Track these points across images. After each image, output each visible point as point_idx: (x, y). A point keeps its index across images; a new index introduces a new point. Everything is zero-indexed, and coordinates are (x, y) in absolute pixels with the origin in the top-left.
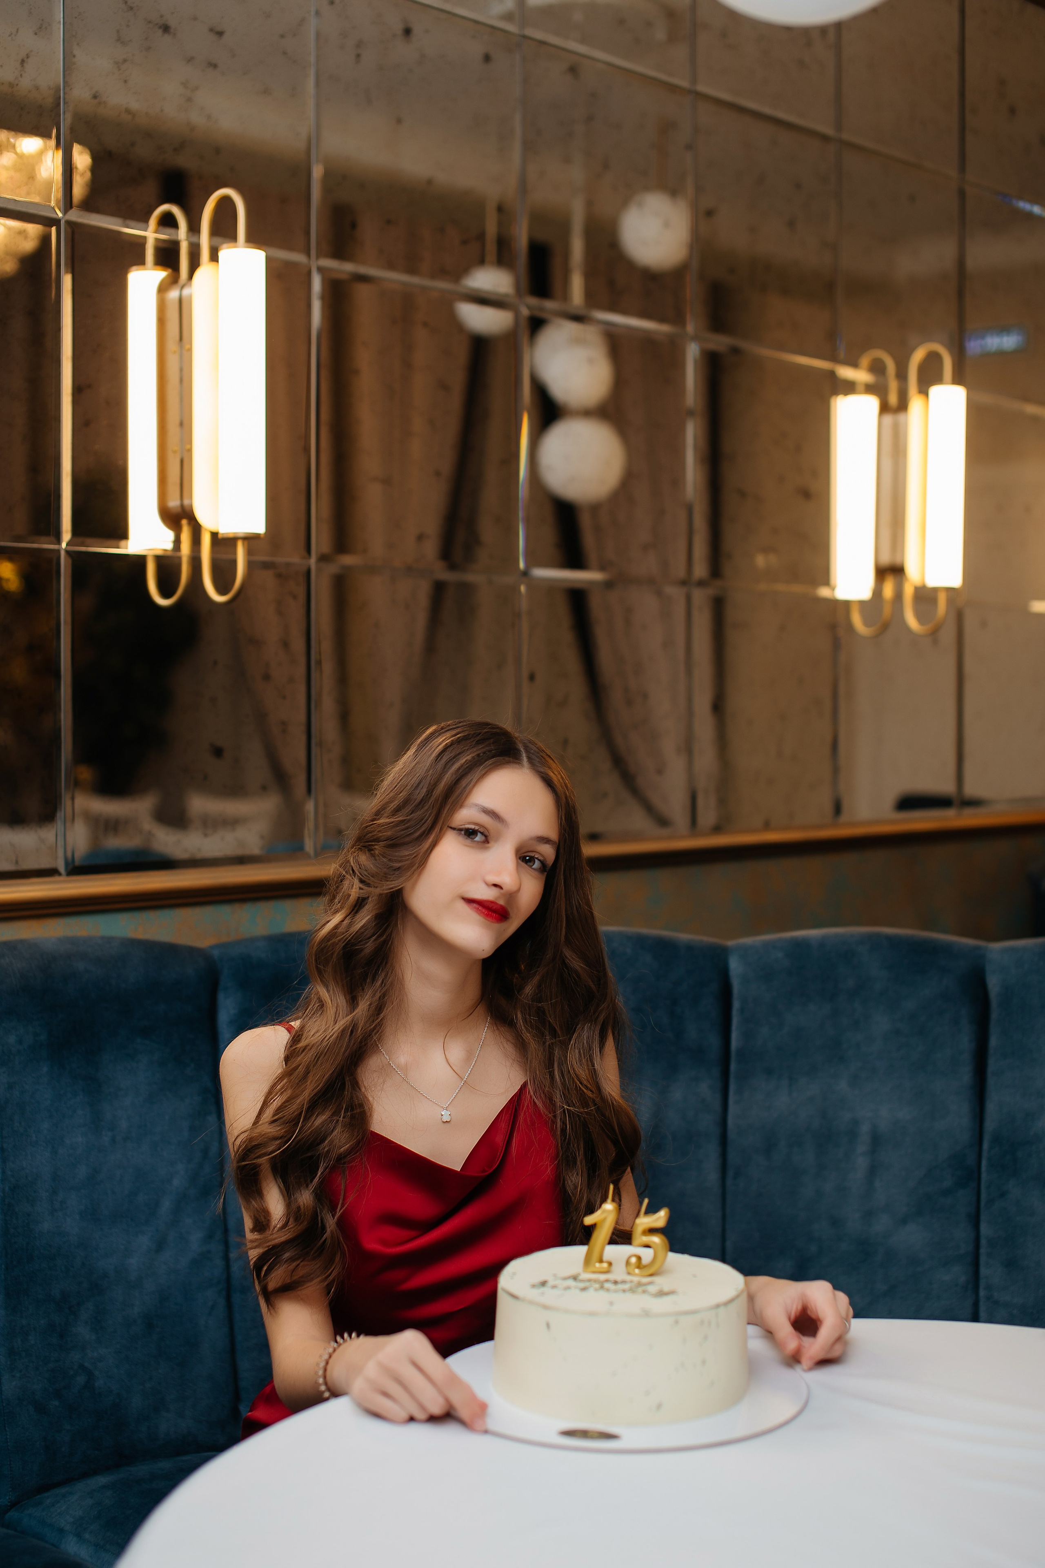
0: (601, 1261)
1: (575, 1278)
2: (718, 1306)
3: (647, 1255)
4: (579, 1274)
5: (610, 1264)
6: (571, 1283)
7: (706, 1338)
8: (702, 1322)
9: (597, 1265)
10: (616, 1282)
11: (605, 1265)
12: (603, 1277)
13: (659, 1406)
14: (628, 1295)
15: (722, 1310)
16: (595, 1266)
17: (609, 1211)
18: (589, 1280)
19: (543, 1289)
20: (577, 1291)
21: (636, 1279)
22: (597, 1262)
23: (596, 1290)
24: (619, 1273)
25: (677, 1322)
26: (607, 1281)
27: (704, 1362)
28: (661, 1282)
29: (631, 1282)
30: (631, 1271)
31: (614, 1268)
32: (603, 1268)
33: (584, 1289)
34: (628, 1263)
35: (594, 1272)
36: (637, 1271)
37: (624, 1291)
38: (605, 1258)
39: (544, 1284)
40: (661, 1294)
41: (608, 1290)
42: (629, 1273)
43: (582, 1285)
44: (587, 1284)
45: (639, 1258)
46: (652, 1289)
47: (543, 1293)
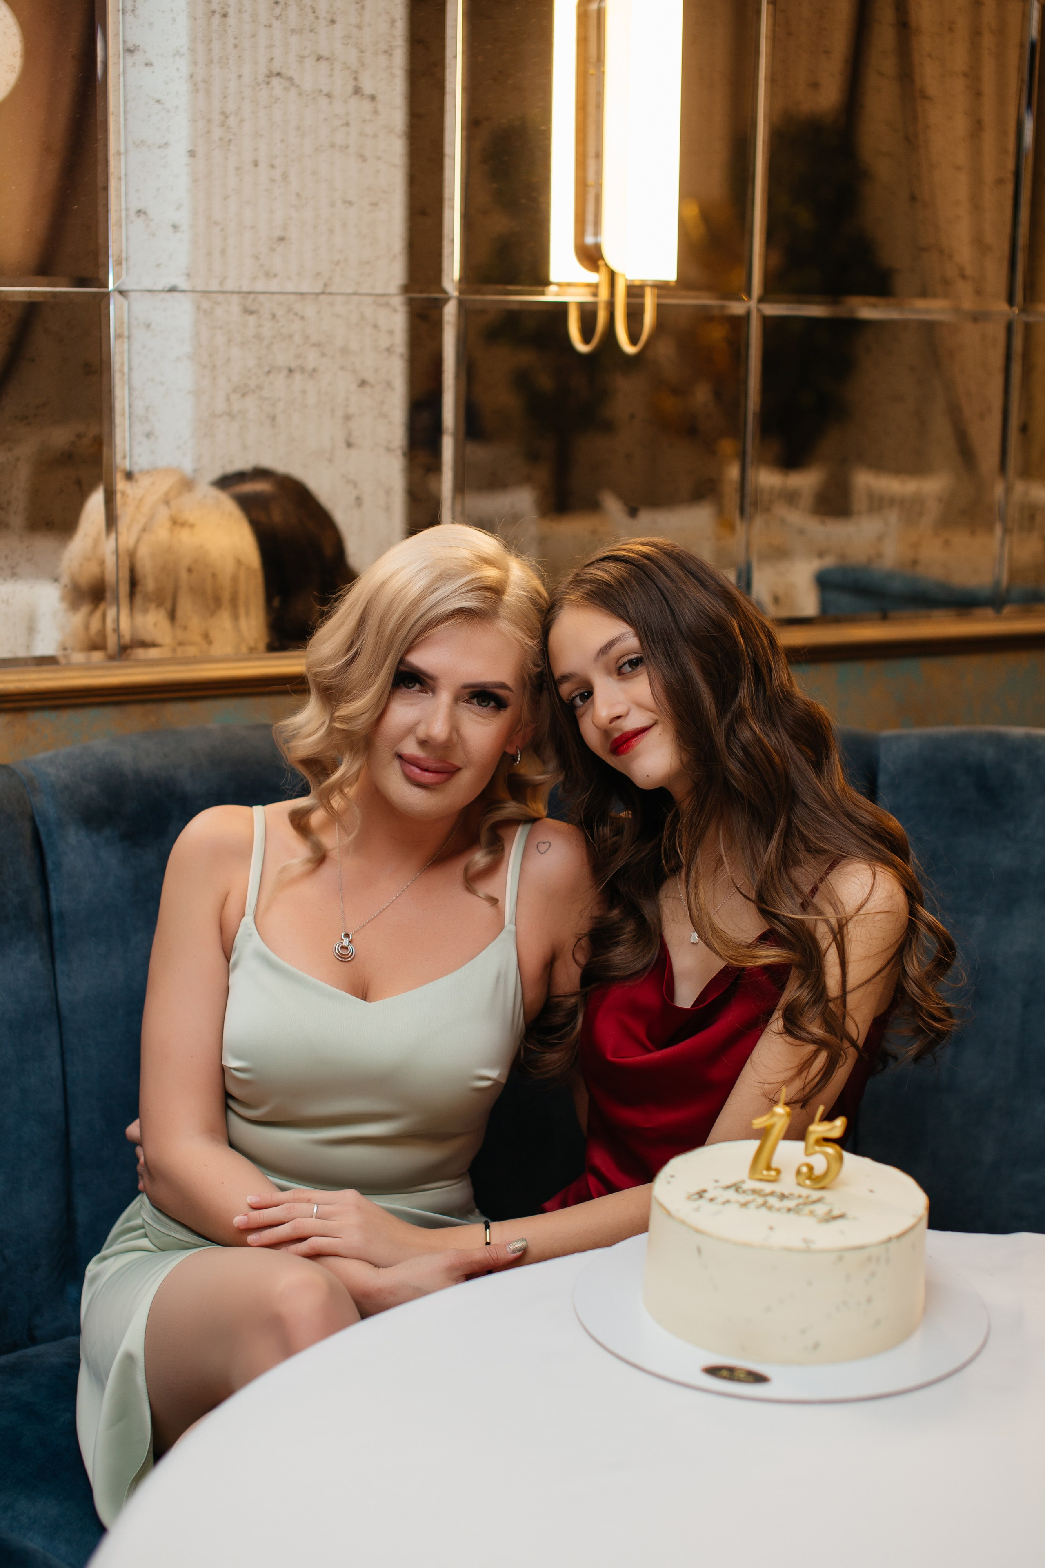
0: (769, 1168)
1: (736, 1187)
2: (889, 1240)
3: (819, 1163)
4: (743, 1182)
5: (778, 1172)
6: (731, 1194)
7: (873, 1275)
8: (869, 1259)
9: (765, 1172)
10: (783, 1197)
11: (773, 1173)
12: (767, 1187)
13: (816, 1346)
14: (792, 1215)
15: (893, 1245)
16: (762, 1174)
17: (780, 1115)
18: (754, 1191)
19: (701, 1202)
20: (736, 1207)
21: (805, 1192)
22: (764, 1170)
23: (758, 1207)
24: (788, 1183)
25: (840, 1258)
26: (772, 1193)
27: (869, 1300)
28: (833, 1199)
29: (800, 1197)
30: (802, 1183)
31: (783, 1175)
32: (771, 1176)
33: (744, 1205)
34: (799, 1172)
35: (761, 1180)
36: (808, 1182)
37: (789, 1210)
38: (774, 1164)
39: (701, 1194)
40: (831, 1218)
41: (770, 1208)
42: (799, 1184)
43: (743, 1198)
44: (749, 1197)
45: (811, 1168)
46: (821, 1209)
47: (697, 1209)
